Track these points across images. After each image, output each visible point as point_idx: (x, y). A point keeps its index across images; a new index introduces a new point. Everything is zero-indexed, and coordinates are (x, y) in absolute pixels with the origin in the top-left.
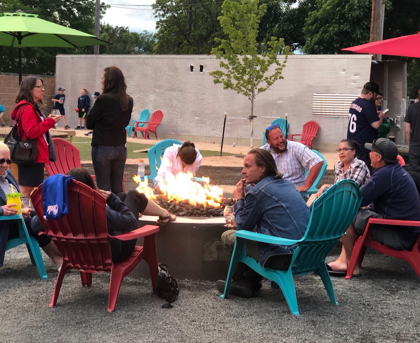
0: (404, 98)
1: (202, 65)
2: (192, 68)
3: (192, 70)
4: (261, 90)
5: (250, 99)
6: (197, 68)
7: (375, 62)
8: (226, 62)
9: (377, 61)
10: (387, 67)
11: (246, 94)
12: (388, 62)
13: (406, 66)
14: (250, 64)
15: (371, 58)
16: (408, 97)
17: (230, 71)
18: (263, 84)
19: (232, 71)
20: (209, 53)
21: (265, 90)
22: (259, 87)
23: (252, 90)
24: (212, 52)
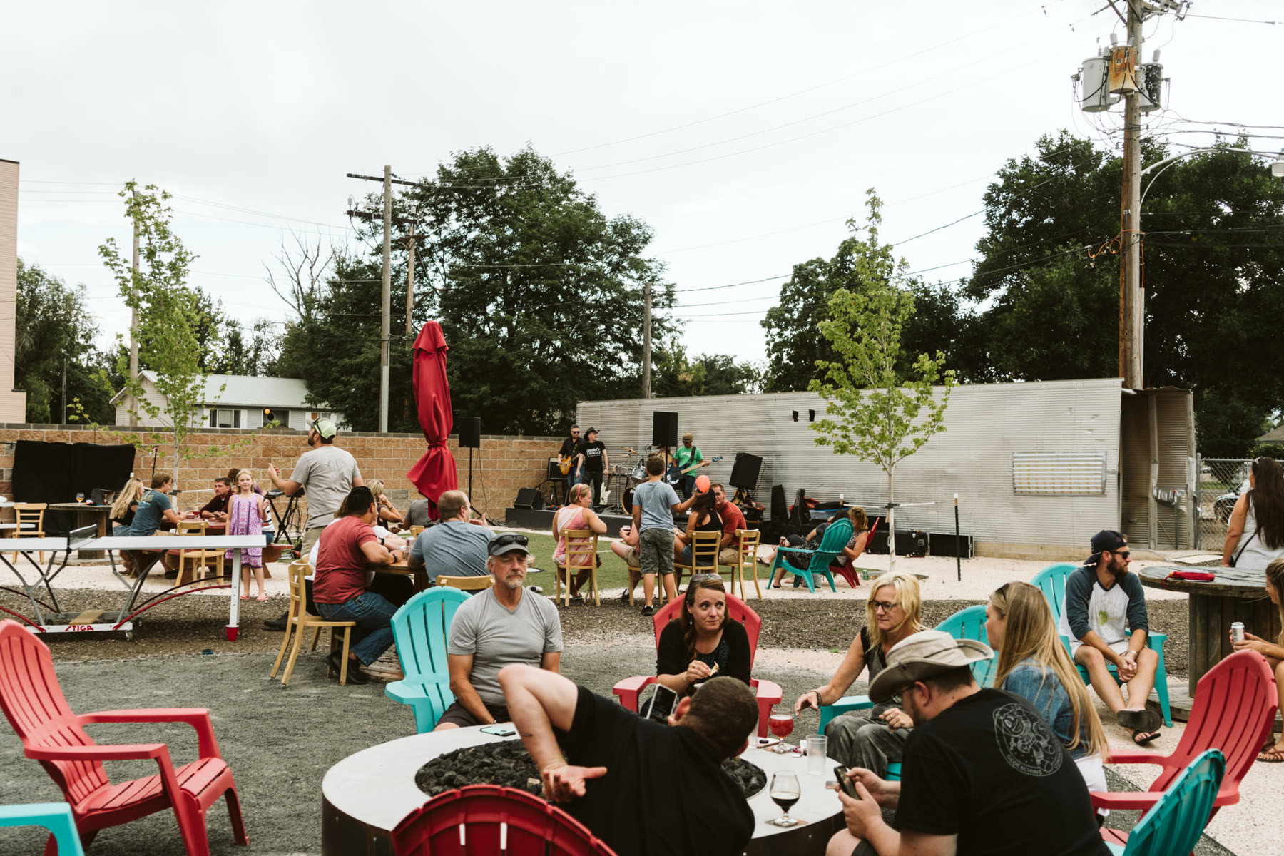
0: (1192, 456)
1: (812, 409)
2: (795, 415)
3: (796, 420)
4: (904, 453)
5: (885, 469)
6: (804, 416)
7: (1130, 391)
8: (840, 403)
9: (1135, 390)
10: (1155, 400)
11: (878, 461)
12: (1155, 391)
13: (1191, 397)
14: (884, 406)
15: (1120, 384)
16: (1199, 454)
17: (847, 419)
18: (907, 442)
19: (850, 420)
20: (803, 388)
21: (911, 453)
22: (900, 446)
23: (888, 454)
24: (809, 388)
